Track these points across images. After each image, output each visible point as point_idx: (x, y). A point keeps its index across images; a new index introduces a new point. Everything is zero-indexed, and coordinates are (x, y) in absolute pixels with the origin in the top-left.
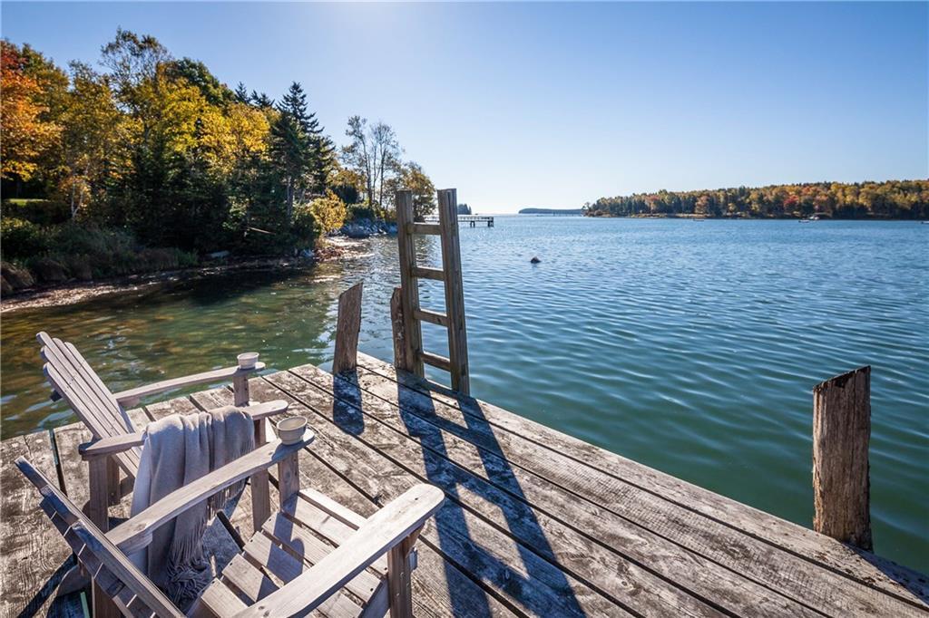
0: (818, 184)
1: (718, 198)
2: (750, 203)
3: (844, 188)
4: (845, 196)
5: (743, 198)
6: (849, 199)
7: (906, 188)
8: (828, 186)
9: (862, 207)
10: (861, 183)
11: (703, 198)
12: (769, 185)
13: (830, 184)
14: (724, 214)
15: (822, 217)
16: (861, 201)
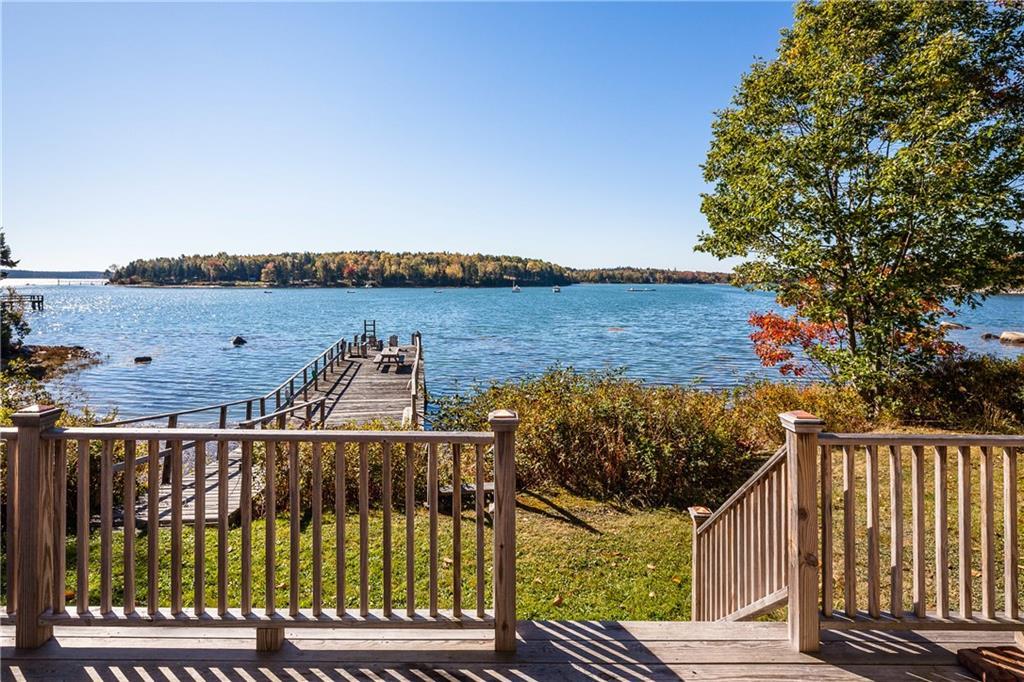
0: (371, 253)
1: (285, 264)
2: (316, 271)
3: (389, 257)
4: (391, 265)
5: (309, 266)
6: (394, 268)
7: (432, 260)
8: (378, 255)
9: (403, 277)
10: (401, 253)
11: (270, 265)
12: (330, 252)
13: (379, 253)
14: (291, 282)
15: (374, 286)
16: (401, 271)
